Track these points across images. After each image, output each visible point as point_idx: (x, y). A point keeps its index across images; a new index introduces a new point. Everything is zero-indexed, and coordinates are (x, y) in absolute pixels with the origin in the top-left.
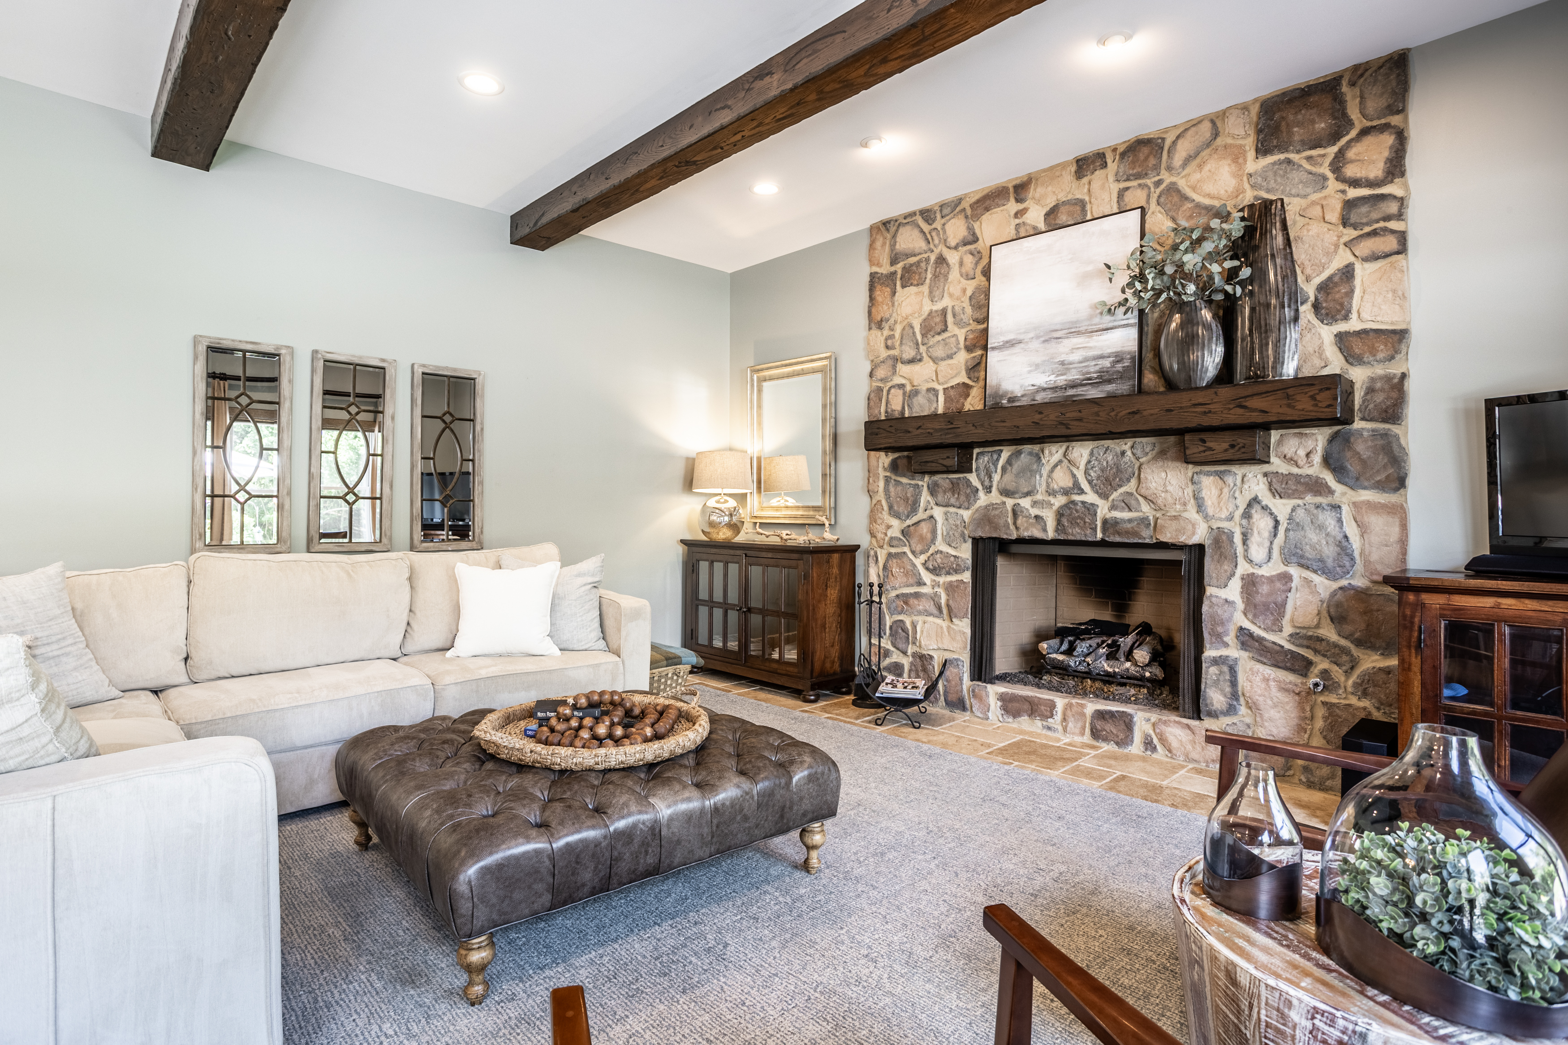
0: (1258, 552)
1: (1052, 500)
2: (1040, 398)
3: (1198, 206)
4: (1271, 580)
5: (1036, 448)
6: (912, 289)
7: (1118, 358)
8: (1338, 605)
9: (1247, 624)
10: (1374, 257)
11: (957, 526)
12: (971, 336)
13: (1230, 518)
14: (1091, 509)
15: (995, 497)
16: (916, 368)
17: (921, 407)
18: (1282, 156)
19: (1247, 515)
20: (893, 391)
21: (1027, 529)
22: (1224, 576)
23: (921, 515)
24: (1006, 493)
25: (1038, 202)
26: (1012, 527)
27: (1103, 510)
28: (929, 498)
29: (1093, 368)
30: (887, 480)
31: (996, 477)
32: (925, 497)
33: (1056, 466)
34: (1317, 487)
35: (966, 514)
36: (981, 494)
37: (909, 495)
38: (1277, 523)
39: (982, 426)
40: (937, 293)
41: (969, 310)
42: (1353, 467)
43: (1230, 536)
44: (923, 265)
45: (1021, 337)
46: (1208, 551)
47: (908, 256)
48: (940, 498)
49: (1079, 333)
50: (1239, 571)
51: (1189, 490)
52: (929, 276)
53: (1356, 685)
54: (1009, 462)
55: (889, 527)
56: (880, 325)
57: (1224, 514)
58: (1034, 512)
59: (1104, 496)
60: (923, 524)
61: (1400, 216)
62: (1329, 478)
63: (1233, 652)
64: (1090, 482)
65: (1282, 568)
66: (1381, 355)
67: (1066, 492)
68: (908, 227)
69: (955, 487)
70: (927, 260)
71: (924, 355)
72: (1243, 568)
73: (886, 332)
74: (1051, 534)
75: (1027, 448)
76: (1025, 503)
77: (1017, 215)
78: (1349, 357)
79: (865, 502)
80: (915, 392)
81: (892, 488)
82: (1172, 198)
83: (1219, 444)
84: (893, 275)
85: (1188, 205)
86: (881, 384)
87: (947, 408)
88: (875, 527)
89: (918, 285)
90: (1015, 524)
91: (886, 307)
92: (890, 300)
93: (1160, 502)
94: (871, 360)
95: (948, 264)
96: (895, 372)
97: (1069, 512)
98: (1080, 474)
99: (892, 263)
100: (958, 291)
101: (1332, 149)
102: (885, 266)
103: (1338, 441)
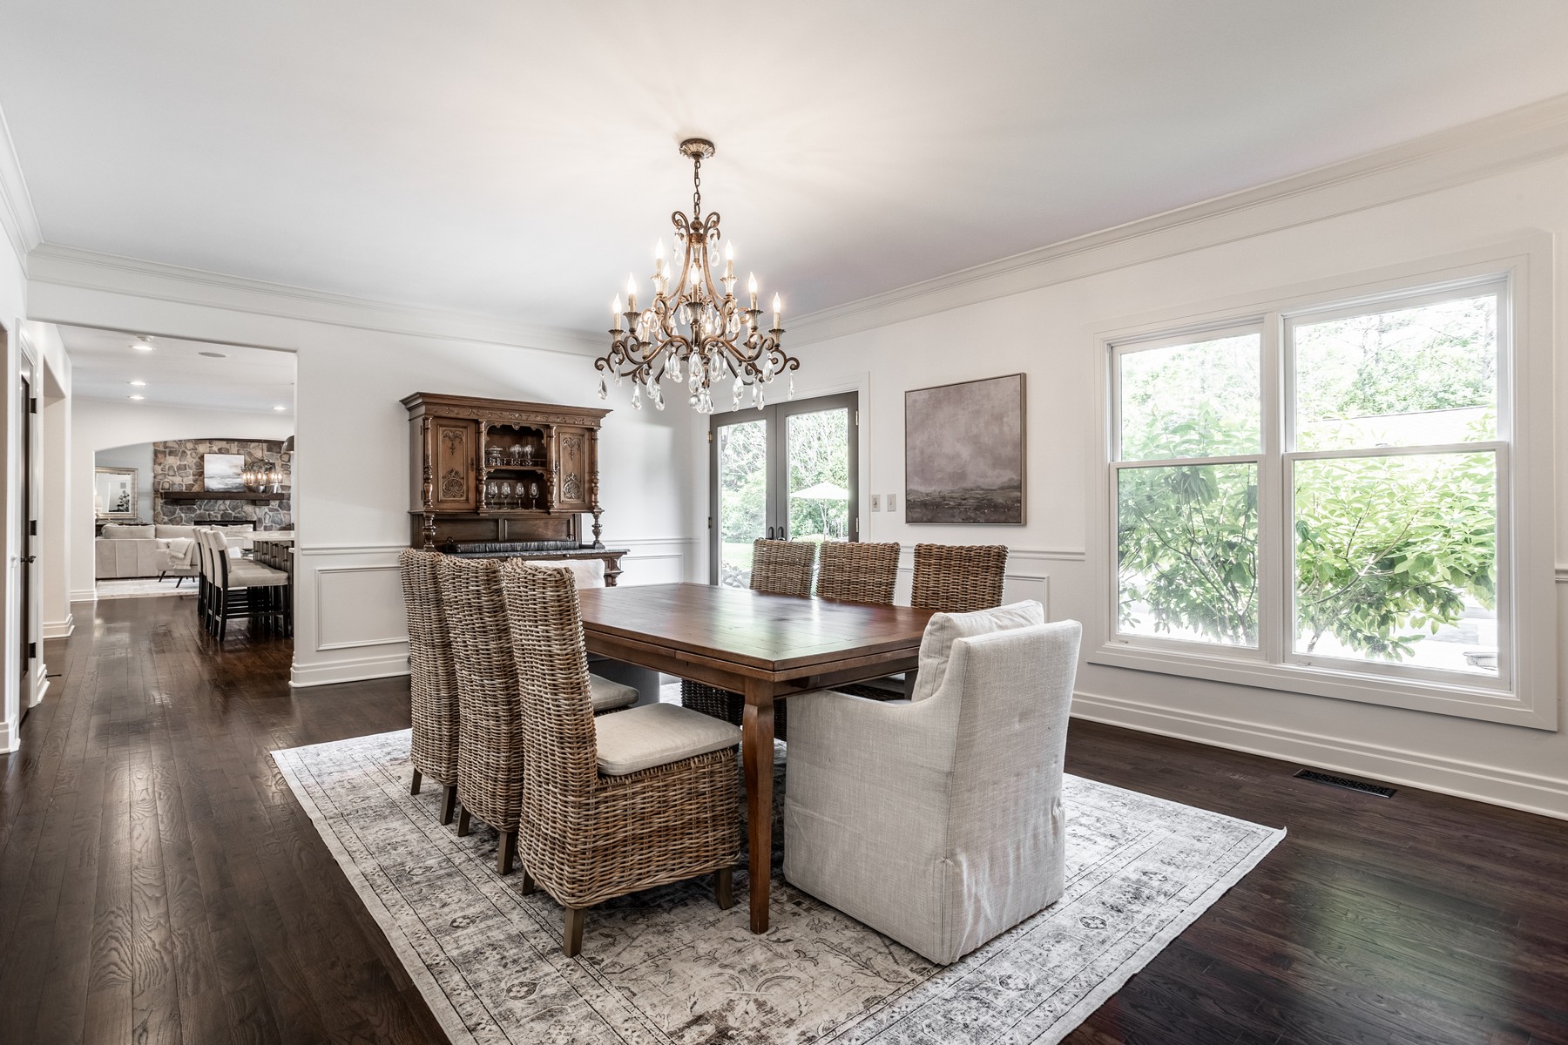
0: (267, 522)
1: (220, 512)
3: (255, 456)
5: (214, 501)
6: (173, 457)
7: (240, 484)
12: (194, 473)
13: (262, 515)
14: (231, 514)
16: (175, 478)
17: (176, 489)
19: (265, 515)
20: (165, 483)
21: (213, 519)
23: (176, 515)
24: (207, 509)
25: (215, 446)
27: (233, 514)
29: (234, 486)
30: (162, 507)
31: (203, 507)
32: (178, 511)
33: (220, 505)
34: (278, 510)
35: (193, 515)
36: (197, 509)
37: (172, 510)
38: (270, 516)
40: (182, 460)
41: (194, 466)
42: (283, 507)
43: (262, 519)
44: (178, 453)
45: (214, 476)
46: (257, 521)
47: (171, 448)
48: (184, 511)
49: (230, 478)
51: (253, 510)
52: (180, 456)
54: (207, 503)
56: (160, 464)
57: (260, 515)
58: (215, 513)
59: (234, 511)
60: (178, 517)
65: (271, 524)
67: (224, 509)
68: (170, 444)
69: (188, 509)
70: (180, 452)
71: (177, 475)
72: (264, 524)
73: (162, 467)
74: (219, 519)
75: (212, 500)
76: (212, 513)
77: (210, 447)
78: (283, 489)
79: (152, 512)
80: (174, 484)
81: (164, 509)
82: (250, 454)
83: (263, 503)
84: (165, 452)
85: (253, 456)
86: (159, 481)
87: (186, 490)
88: (156, 518)
89: (175, 456)
90: (209, 517)
91: (162, 460)
92: (164, 459)
93: (247, 512)
94: (154, 473)
95: (187, 454)
96: (165, 478)
97: (224, 515)
98: (227, 507)
99: (165, 448)
100: (190, 461)
101: (280, 454)
102: (161, 448)
103: (280, 503)
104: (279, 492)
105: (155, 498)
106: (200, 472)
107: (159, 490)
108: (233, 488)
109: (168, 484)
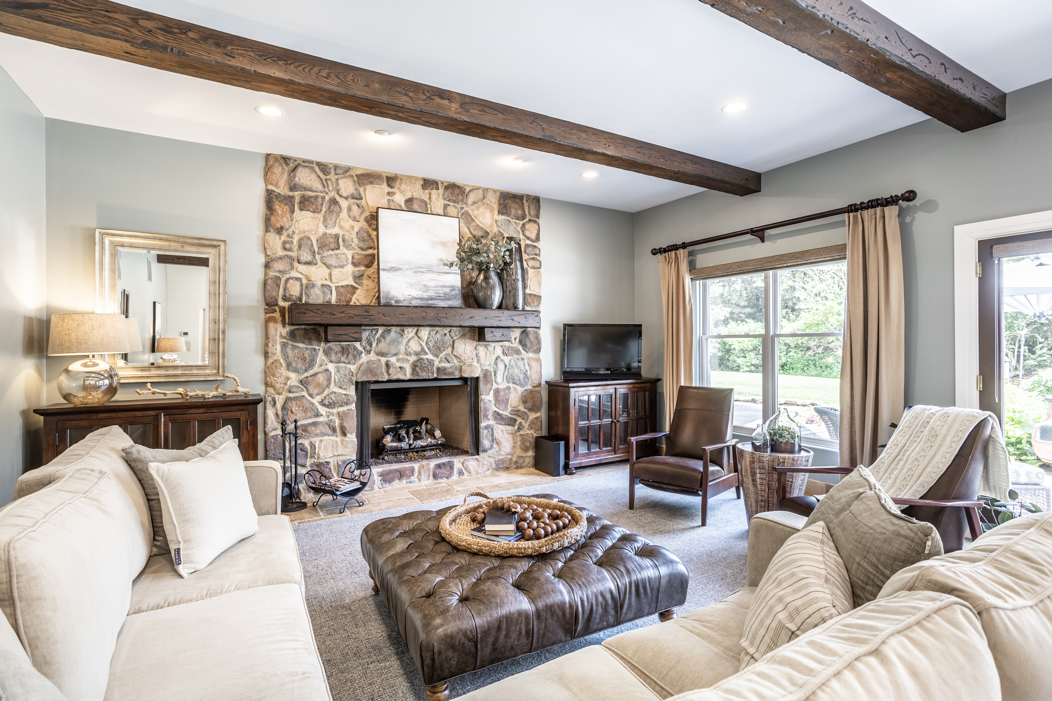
0: (499, 379)
1: (409, 358)
2: (414, 303)
3: (478, 225)
4: (504, 390)
5: (398, 329)
6: (309, 214)
7: (453, 288)
8: (525, 396)
9: (497, 410)
10: (534, 268)
11: (346, 375)
12: (357, 257)
13: (490, 365)
14: (431, 362)
16: (312, 269)
17: (316, 297)
18: (508, 218)
19: (496, 364)
20: (291, 281)
21: (395, 375)
22: (488, 390)
23: (316, 369)
24: (382, 354)
25: (402, 192)
26: (385, 374)
27: (437, 363)
28: (324, 358)
29: (441, 291)
30: (284, 345)
31: (374, 344)
32: (321, 356)
33: (410, 339)
34: (518, 352)
35: (353, 368)
36: (363, 355)
37: (306, 355)
38: (506, 366)
39: (389, 316)
40: (330, 223)
41: (356, 241)
42: (529, 344)
43: (489, 373)
44: (320, 200)
45: (401, 267)
46: (481, 380)
47: (305, 189)
48: (333, 358)
49: (433, 272)
50: (493, 387)
51: (474, 353)
52: (324, 209)
53: (529, 425)
54: (383, 336)
55: (288, 378)
56: (280, 231)
57: (488, 363)
58: (399, 365)
59: (437, 356)
60: (319, 375)
61: (539, 255)
62: (521, 348)
63: (492, 422)
64: (429, 349)
65: (507, 385)
66: (535, 304)
67: (417, 354)
68: (307, 170)
69: (344, 351)
70: (323, 198)
71: (319, 261)
72: (495, 386)
73: (284, 238)
74: (408, 377)
75: (394, 329)
76: (393, 360)
77: (389, 194)
78: (527, 303)
79: (259, 361)
80: (310, 285)
81: (289, 351)
82: (467, 218)
83: (497, 334)
85: (474, 224)
86: (278, 274)
87: (339, 300)
88: (271, 379)
89: (314, 212)
90: (388, 372)
91: (285, 220)
92: (288, 215)
93: (462, 358)
94: (266, 255)
95: (340, 206)
96: (292, 268)
97: (419, 364)
98: (424, 344)
99: (291, 189)
100: (347, 226)
101: (521, 222)
102: (282, 189)
103: (524, 334)
105: (267, 321)
106: (370, 255)
107: (276, 300)
108: (439, 298)
109: (298, 284)
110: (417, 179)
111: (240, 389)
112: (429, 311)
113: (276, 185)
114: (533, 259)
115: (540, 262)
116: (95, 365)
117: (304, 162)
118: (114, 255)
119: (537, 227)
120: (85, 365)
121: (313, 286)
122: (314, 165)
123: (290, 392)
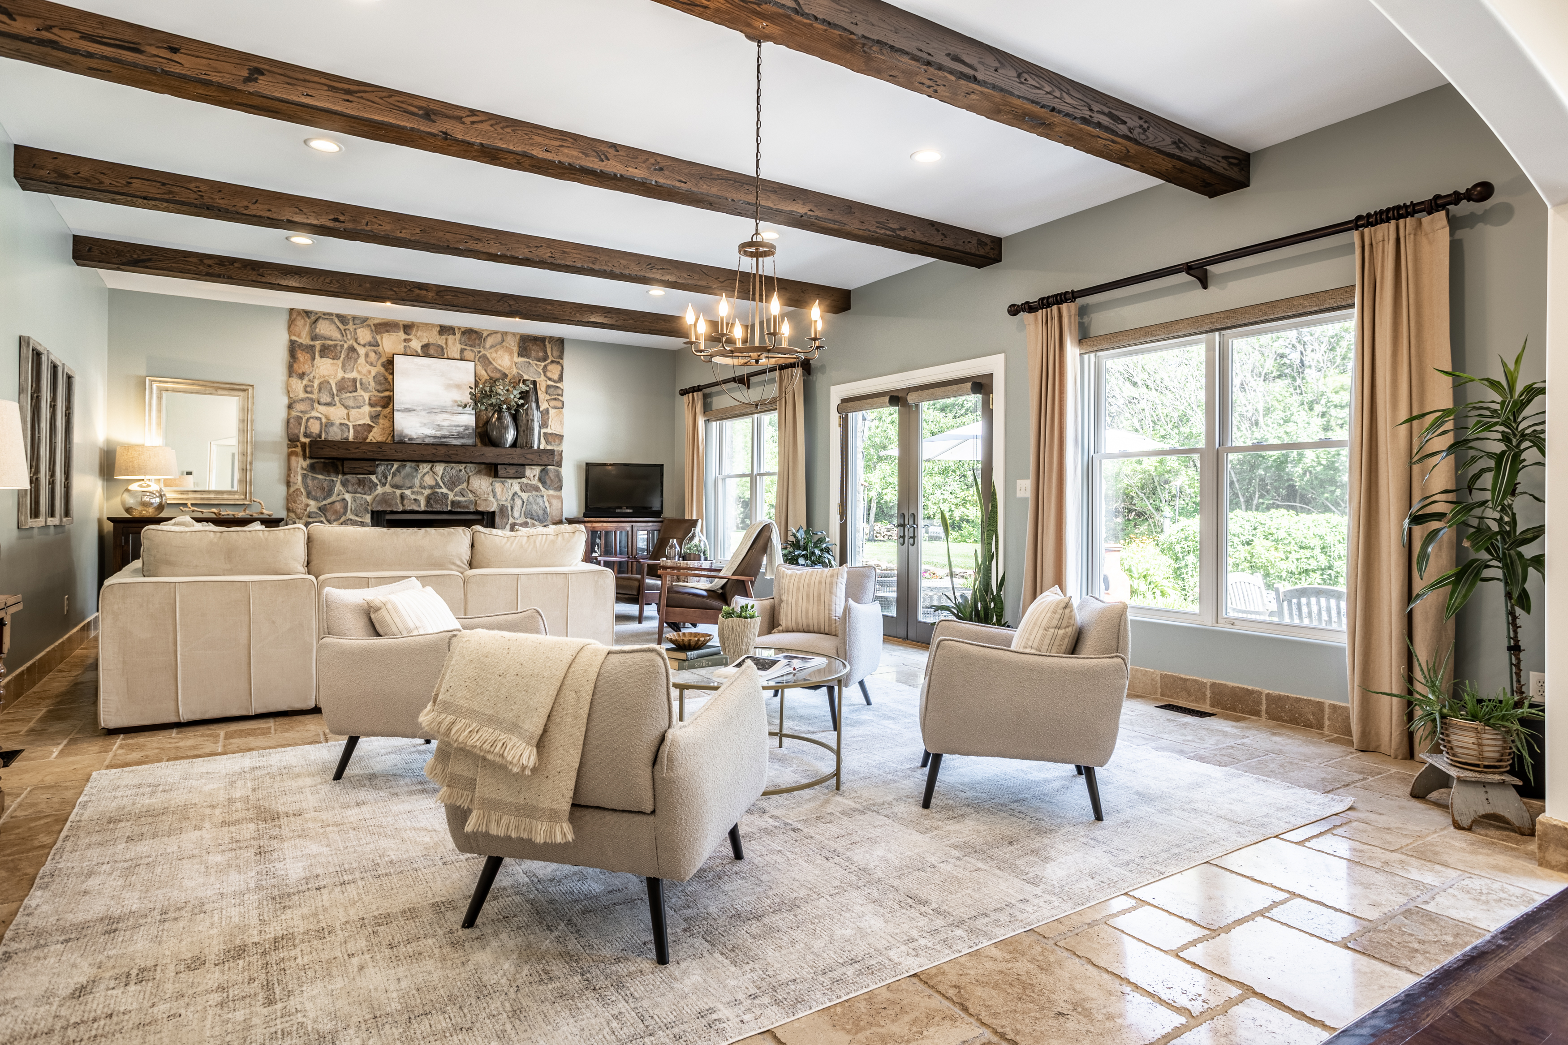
0: (516, 514)
1: (423, 491)
2: (427, 441)
3: (496, 368)
4: (521, 524)
5: (414, 464)
6: (329, 361)
7: (467, 428)
10: (555, 408)
11: (362, 505)
12: (374, 399)
13: (506, 500)
14: (445, 496)
15: (388, 489)
16: (331, 409)
17: (335, 434)
18: (528, 360)
19: (513, 499)
20: (311, 420)
21: (409, 506)
22: (504, 524)
23: (334, 498)
24: (397, 487)
25: (418, 338)
26: (400, 505)
27: (451, 496)
28: (341, 488)
29: (455, 431)
30: (304, 477)
31: (389, 478)
32: (338, 487)
33: (425, 474)
34: (537, 489)
35: (369, 498)
36: (379, 487)
37: (325, 486)
38: (524, 502)
39: (401, 452)
40: (349, 368)
41: (373, 384)
42: (548, 482)
43: (507, 508)
44: (339, 348)
45: (415, 408)
46: (497, 514)
47: (326, 339)
48: (350, 489)
49: (447, 412)
50: (510, 522)
51: (490, 489)
52: (343, 356)
54: (398, 470)
55: (308, 505)
56: (302, 376)
57: (504, 499)
58: (413, 497)
59: (452, 490)
60: (337, 504)
61: (562, 396)
62: (540, 485)
64: (444, 483)
65: (525, 520)
66: (557, 443)
67: (431, 487)
68: (327, 322)
69: (360, 483)
70: (342, 346)
71: (337, 402)
72: (511, 520)
73: (305, 382)
74: (423, 508)
75: (409, 464)
76: (408, 492)
77: (405, 340)
78: (547, 442)
79: (282, 490)
80: (330, 424)
81: (309, 481)
82: (485, 361)
83: (512, 471)
84: (312, 347)
85: (491, 366)
86: (300, 414)
87: (355, 437)
88: (293, 505)
89: (333, 359)
90: (402, 503)
91: (306, 366)
92: (309, 362)
93: (478, 493)
94: (289, 397)
95: (358, 353)
96: (313, 409)
97: (433, 497)
98: (439, 479)
99: (312, 339)
100: (364, 371)
101: (543, 364)
102: (304, 339)
103: (544, 473)
104: (542, 447)
105: (290, 455)
106: (386, 397)
107: (298, 437)
108: (452, 436)
109: (318, 423)
110: (433, 326)
111: (265, 511)
112: (439, 448)
113: (299, 336)
114: (555, 399)
115: (563, 402)
116: (148, 486)
117: (324, 314)
118: (160, 398)
119: (560, 368)
120: (141, 486)
121: (332, 424)
122: (334, 317)
123: (309, 517)
